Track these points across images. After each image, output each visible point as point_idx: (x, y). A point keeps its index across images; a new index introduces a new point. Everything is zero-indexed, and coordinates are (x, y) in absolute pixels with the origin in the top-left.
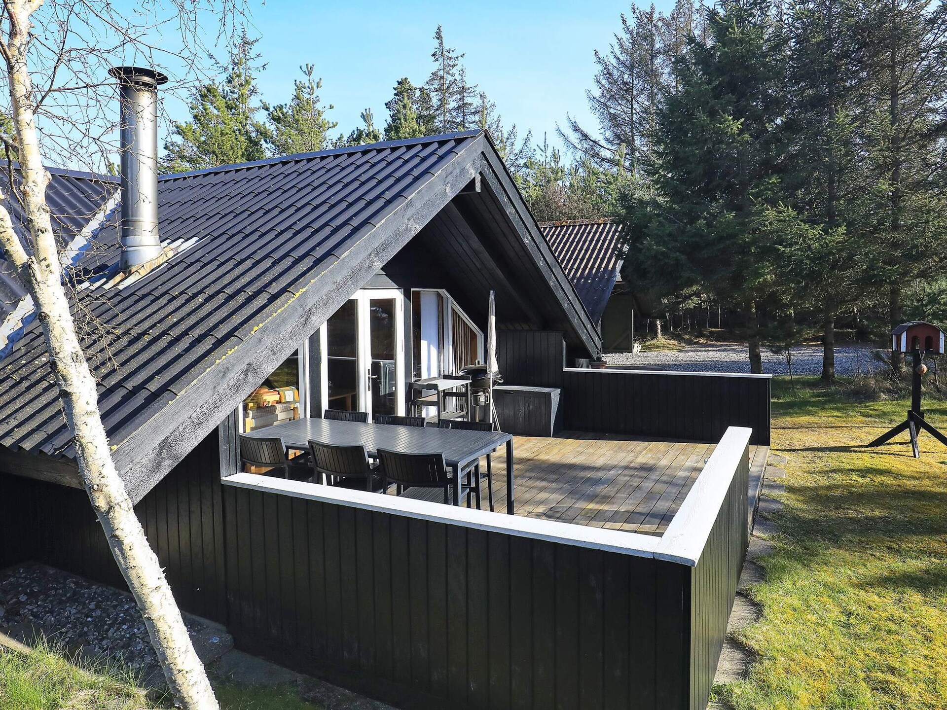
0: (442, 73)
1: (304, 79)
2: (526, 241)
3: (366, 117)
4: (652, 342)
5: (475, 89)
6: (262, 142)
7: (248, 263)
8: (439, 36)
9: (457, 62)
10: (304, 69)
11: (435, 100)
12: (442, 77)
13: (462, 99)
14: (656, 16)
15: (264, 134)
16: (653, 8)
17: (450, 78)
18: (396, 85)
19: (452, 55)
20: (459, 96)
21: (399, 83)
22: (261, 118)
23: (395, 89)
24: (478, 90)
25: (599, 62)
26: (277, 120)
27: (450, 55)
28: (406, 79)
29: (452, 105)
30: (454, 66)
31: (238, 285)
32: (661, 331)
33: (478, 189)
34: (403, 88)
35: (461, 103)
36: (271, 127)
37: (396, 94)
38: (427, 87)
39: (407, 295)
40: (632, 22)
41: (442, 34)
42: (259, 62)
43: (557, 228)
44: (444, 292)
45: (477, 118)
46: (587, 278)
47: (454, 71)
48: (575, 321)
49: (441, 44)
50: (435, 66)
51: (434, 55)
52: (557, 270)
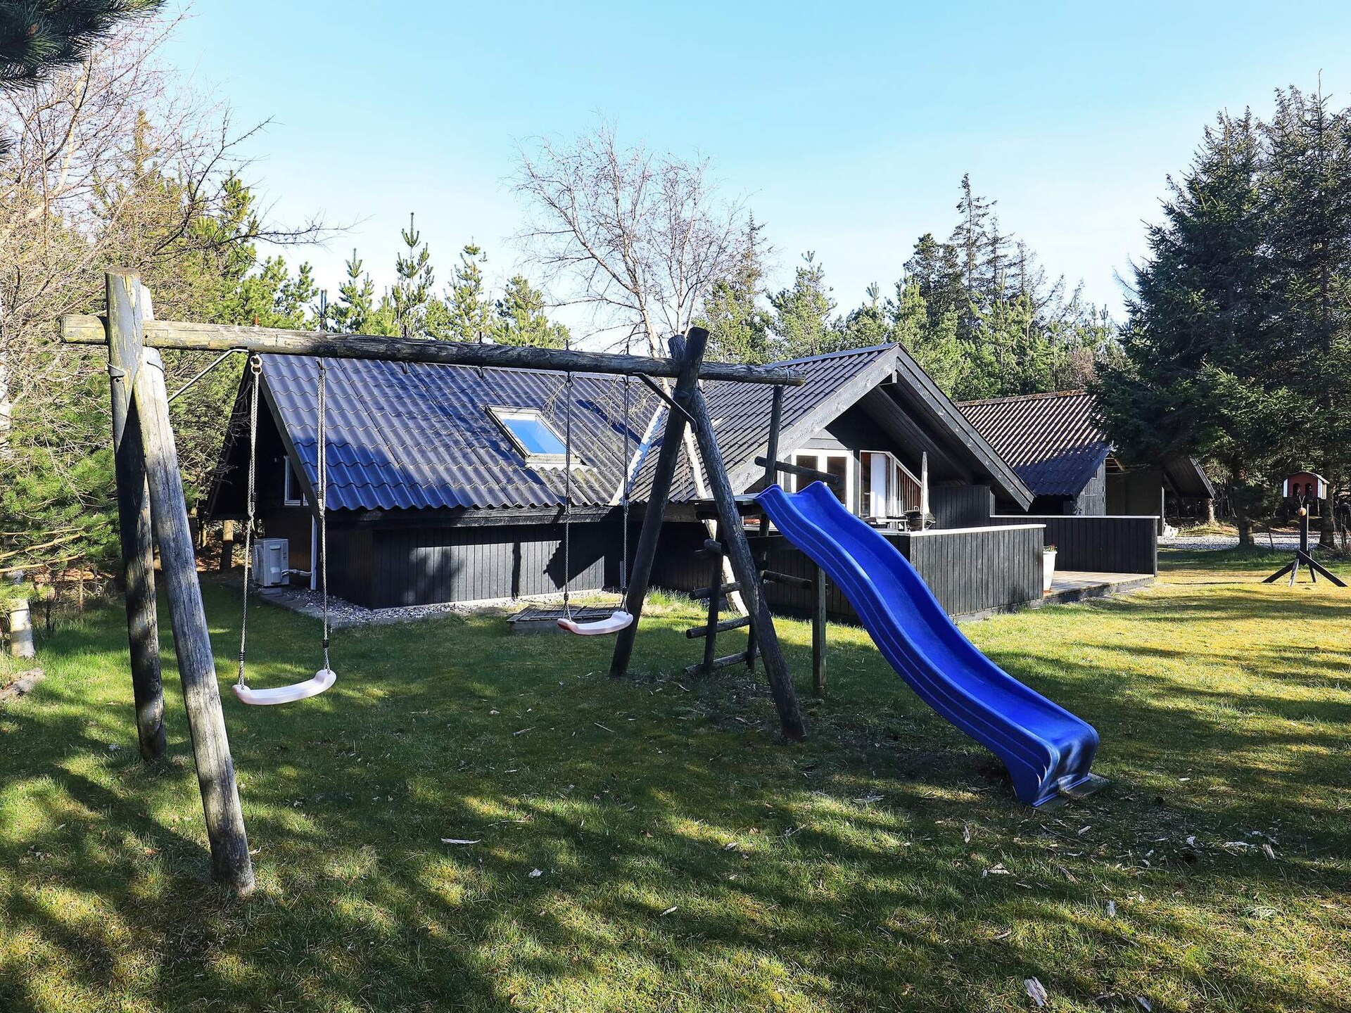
0: (967, 226)
1: (806, 266)
2: (940, 414)
3: (872, 292)
4: (1202, 527)
5: (1011, 238)
6: (766, 328)
7: (750, 430)
8: (966, 185)
9: (987, 211)
10: (806, 255)
11: (962, 256)
12: (969, 231)
13: (993, 251)
14: (1253, 123)
15: (766, 322)
16: (1248, 114)
17: (978, 230)
18: (917, 242)
19: (981, 203)
20: (990, 248)
21: (921, 240)
22: (763, 304)
23: (915, 247)
24: (1014, 239)
25: (1173, 188)
26: (779, 306)
27: (978, 204)
28: (929, 235)
29: (980, 258)
30: (984, 215)
31: (744, 440)
32: (1215, 514)
33: (895, 381)
34: (925, 246)
35: (993, 255)
36: (773, 312)
37: (917, 253)
38: (950, 243)
39: (856, 455)
40: (1218, 135)
41: (969, 182)
42: (765, 246)
43: (1059, 398)
44: (889, 454)
45: (1013, 270)
46: (1077, 450)
47: (982, 221)
48: (999, 477)
49: (968, 194)
50: (960, 219)
51: (959, 207)
52: (974, 435)
